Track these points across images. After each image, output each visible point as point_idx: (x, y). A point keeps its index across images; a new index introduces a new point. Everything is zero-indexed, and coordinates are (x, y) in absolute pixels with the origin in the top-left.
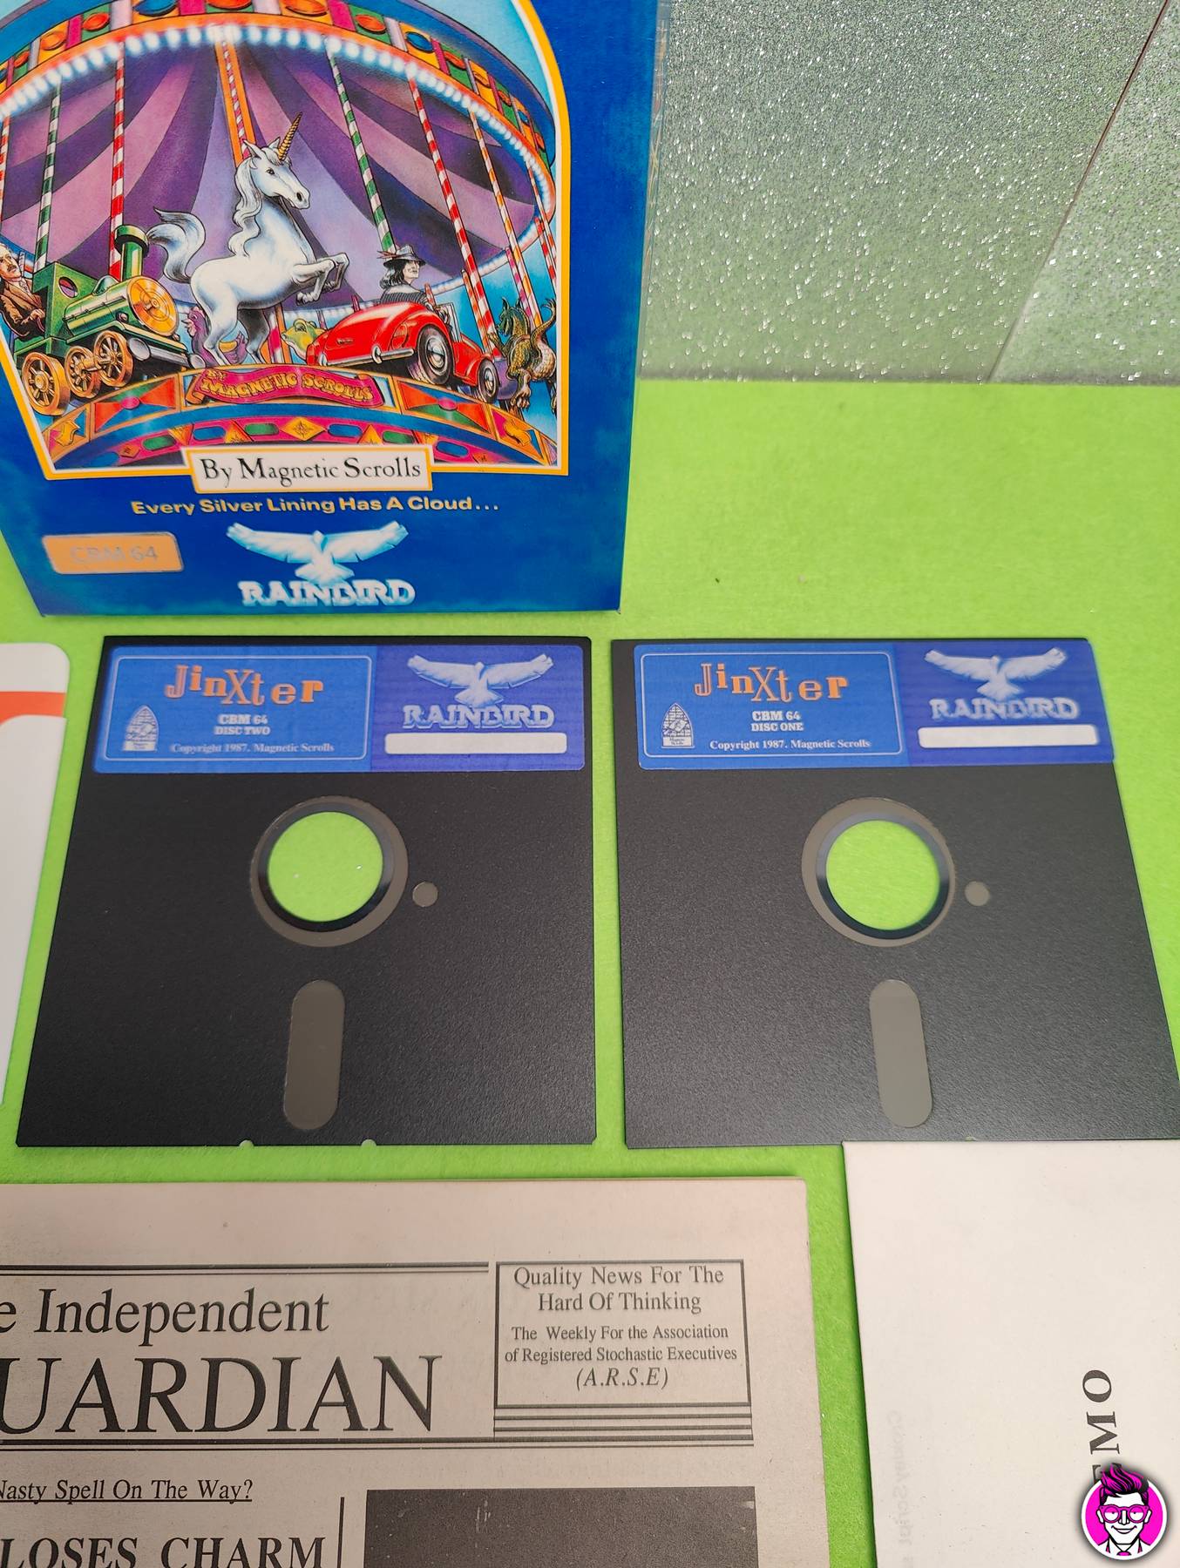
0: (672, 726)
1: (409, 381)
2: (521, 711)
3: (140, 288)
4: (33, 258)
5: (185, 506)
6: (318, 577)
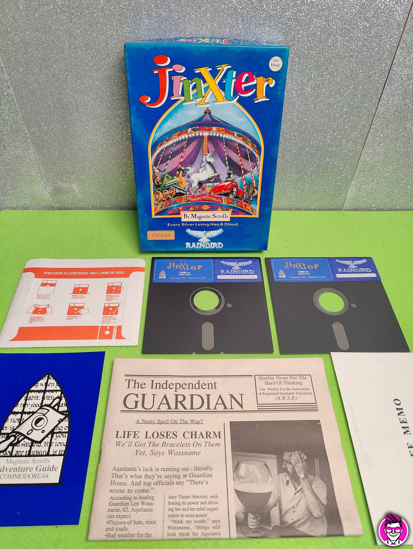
0: (281, 274)
1: (228, 197)
2: (246, 271)
3: (181, 179)
4: (162, 172)
5: (178, 224)
6: (203, 241)
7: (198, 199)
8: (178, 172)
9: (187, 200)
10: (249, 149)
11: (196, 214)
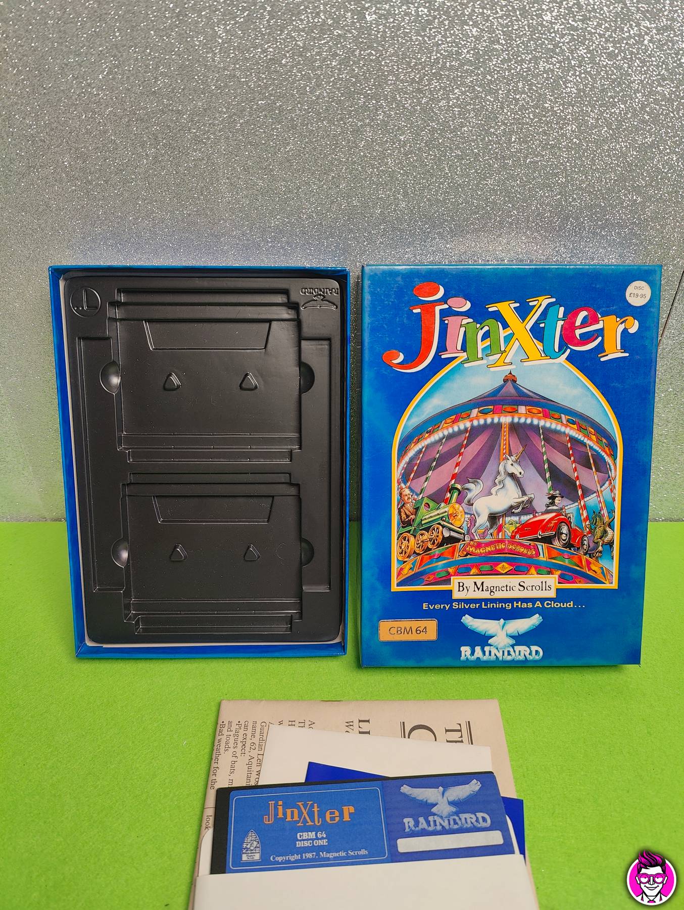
1: (551, 546)
3: (454, 508)
4: (418, 495)
5: (446, 605)
6: (499, 644)
7: (488, 549)
8: (448, 495)
9: (465, 553)
10: (591, 448)
11: (483, 583)
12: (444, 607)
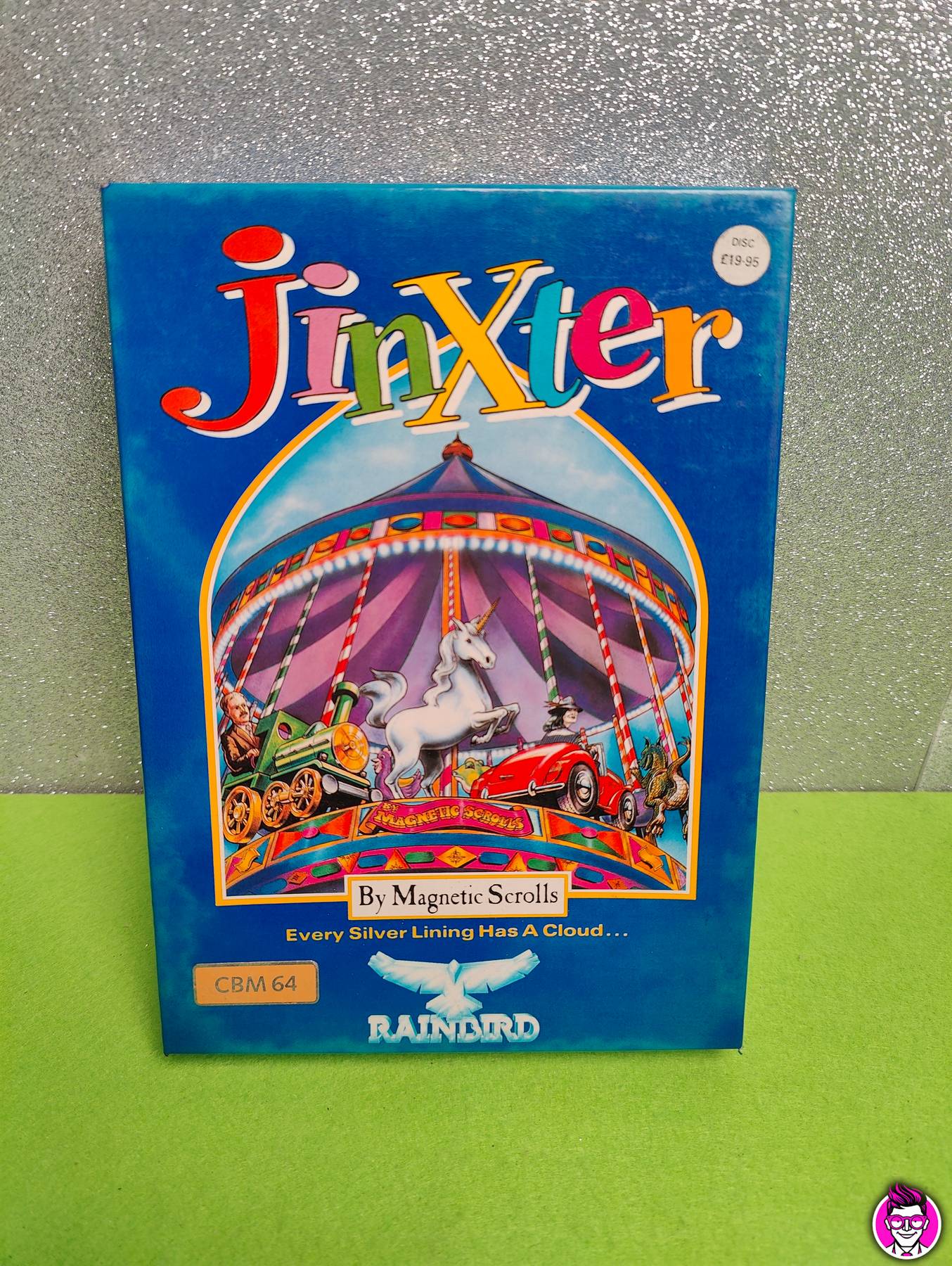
1: (557, 811)
3: (344, 733)
4: (263, 707)
5: (335, 933)
6: (447, 1010)
7: (423, 818)
8: (331, 706)
9: (373, 827)
10: (640, 605)
11: (412, 888)
12: (332, 937)
